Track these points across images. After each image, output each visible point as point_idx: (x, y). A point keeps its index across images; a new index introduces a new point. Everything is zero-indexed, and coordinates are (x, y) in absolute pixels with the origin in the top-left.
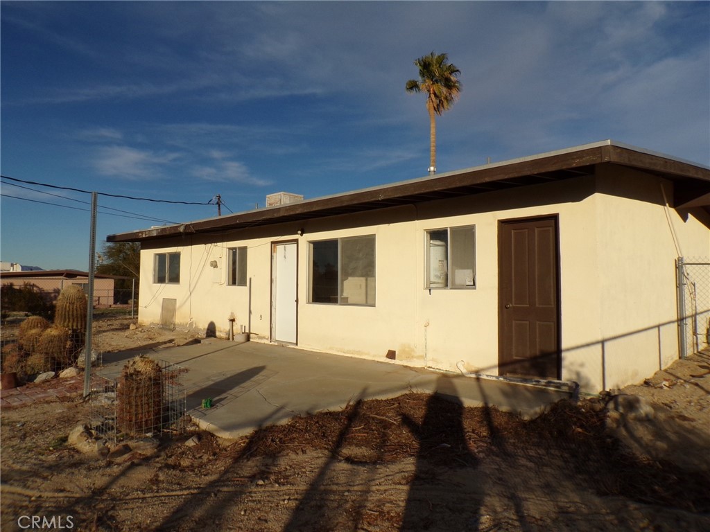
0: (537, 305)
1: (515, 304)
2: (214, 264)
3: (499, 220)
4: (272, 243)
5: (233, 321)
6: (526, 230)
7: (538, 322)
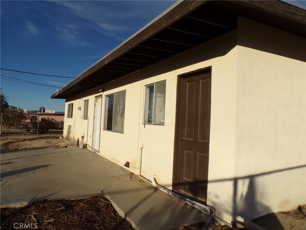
0: (198, 140)
1: (187, 138)
2: (80, 108)
3: (178, 75)
4: (96, 97)
5: (83, 137)
6: (195, 82)
7: (198, 153)
